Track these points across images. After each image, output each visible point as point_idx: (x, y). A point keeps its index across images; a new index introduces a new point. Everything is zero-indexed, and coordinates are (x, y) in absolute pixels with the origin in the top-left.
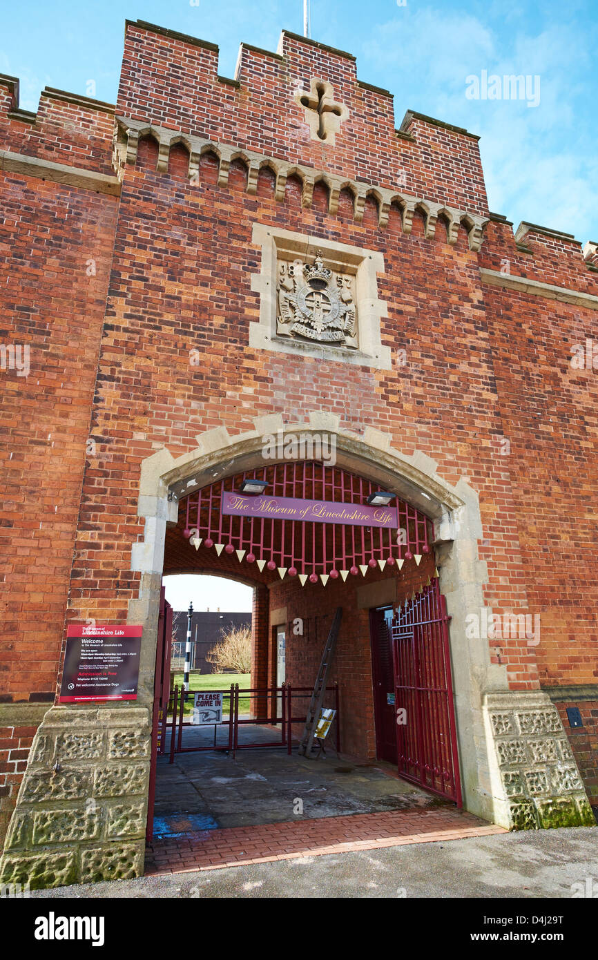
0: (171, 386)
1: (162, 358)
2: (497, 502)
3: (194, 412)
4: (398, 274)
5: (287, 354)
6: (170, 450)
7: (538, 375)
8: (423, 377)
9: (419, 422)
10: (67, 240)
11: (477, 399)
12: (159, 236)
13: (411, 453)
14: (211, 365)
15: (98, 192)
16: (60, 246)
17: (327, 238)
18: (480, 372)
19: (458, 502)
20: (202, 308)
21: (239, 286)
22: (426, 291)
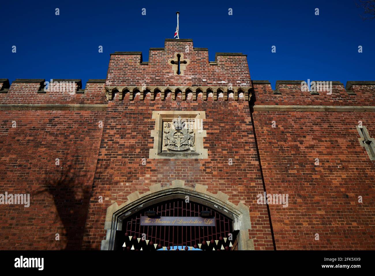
0: (119, 178)
1: (116, 168)
2: (259, 211)
3: (127, 187)
4: (212, 118)
5: (164, 159)
6: (117, 203)
7: (287, 147)
8: (222, 159)
9: (220, 179)
10: (92, 130)
11: (248, 165)
12: (118, 124)
13: (216, 193)
14: (134, 168)
15: (103, 111)
16: (90, 132)
17: (181, 110)
18: (250, 153)
19: (239, 213)
20: (132, 147)
21: (147, 136)
22: (224, 122)
